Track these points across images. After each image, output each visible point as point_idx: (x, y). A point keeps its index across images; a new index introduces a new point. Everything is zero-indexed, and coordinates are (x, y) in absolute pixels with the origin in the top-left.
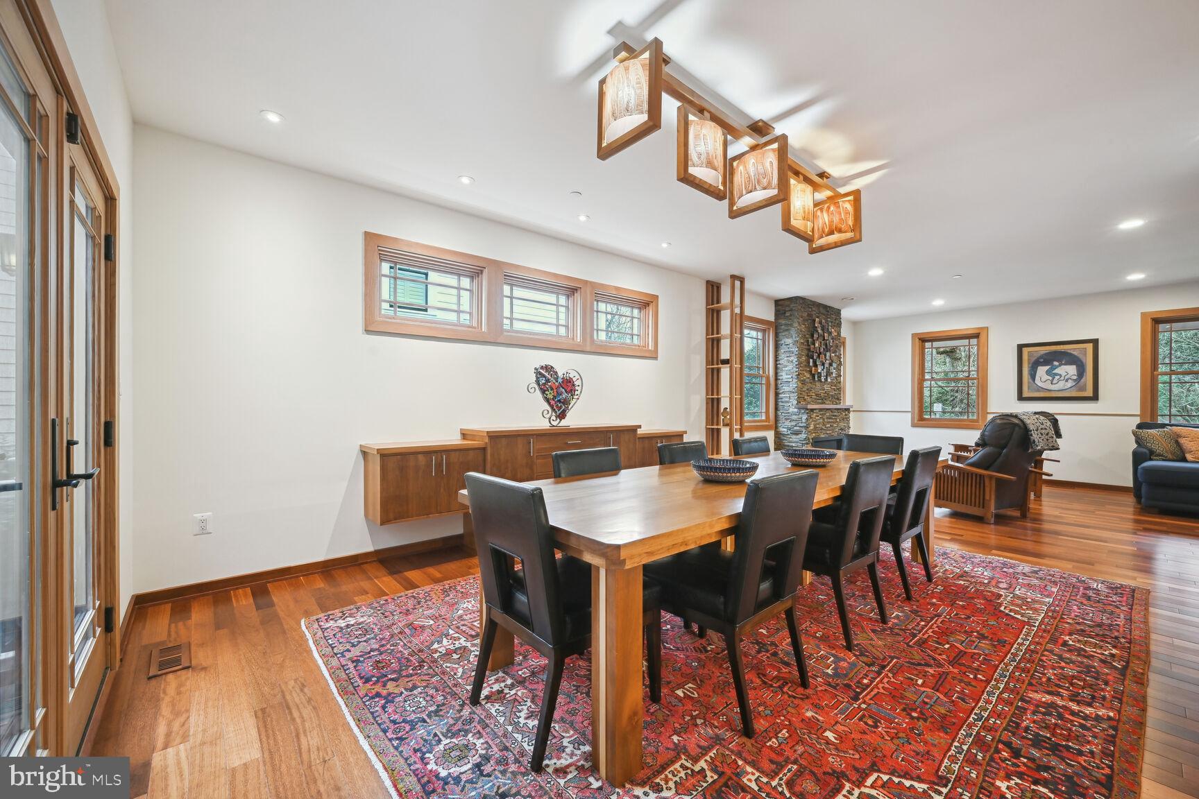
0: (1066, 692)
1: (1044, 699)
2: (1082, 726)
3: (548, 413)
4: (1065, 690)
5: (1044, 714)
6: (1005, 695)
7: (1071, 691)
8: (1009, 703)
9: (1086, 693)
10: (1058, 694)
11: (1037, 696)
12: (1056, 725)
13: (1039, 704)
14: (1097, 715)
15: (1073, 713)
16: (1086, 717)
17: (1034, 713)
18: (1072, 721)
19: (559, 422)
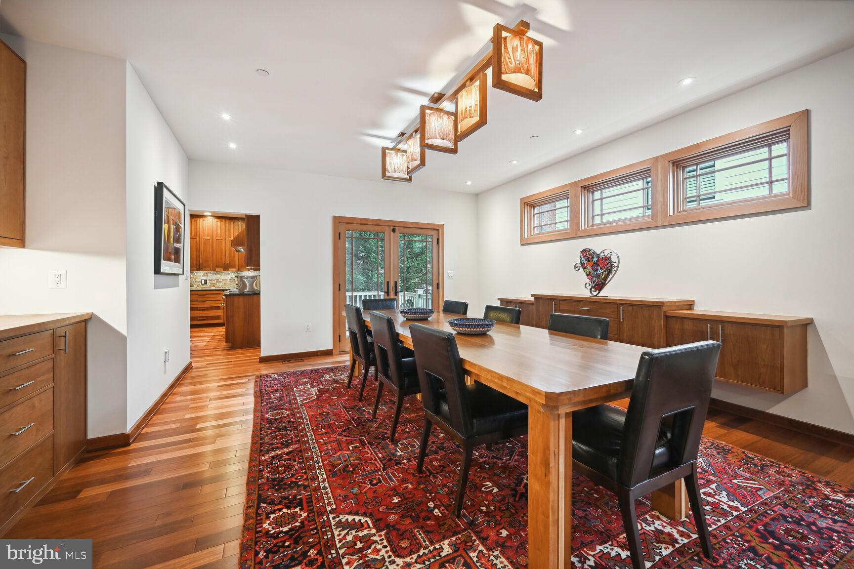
0: (285, 458)
1: (291, 447)
2: (273, 444)
3: (590, 286)
4: (285, 459)
5: (288, 440)
6: (306, 439)
7: (282, 460)
8: (303, 436)
9: (276, 463)
10: (287, 454)
11: (294, 447)
12: (282, 438)
13: (292, 443)
14: (269, 454)
15: (278, 448)
16: (273, 449)
17: (292, 438)
18: (278, 444)
19: (598, 294)
